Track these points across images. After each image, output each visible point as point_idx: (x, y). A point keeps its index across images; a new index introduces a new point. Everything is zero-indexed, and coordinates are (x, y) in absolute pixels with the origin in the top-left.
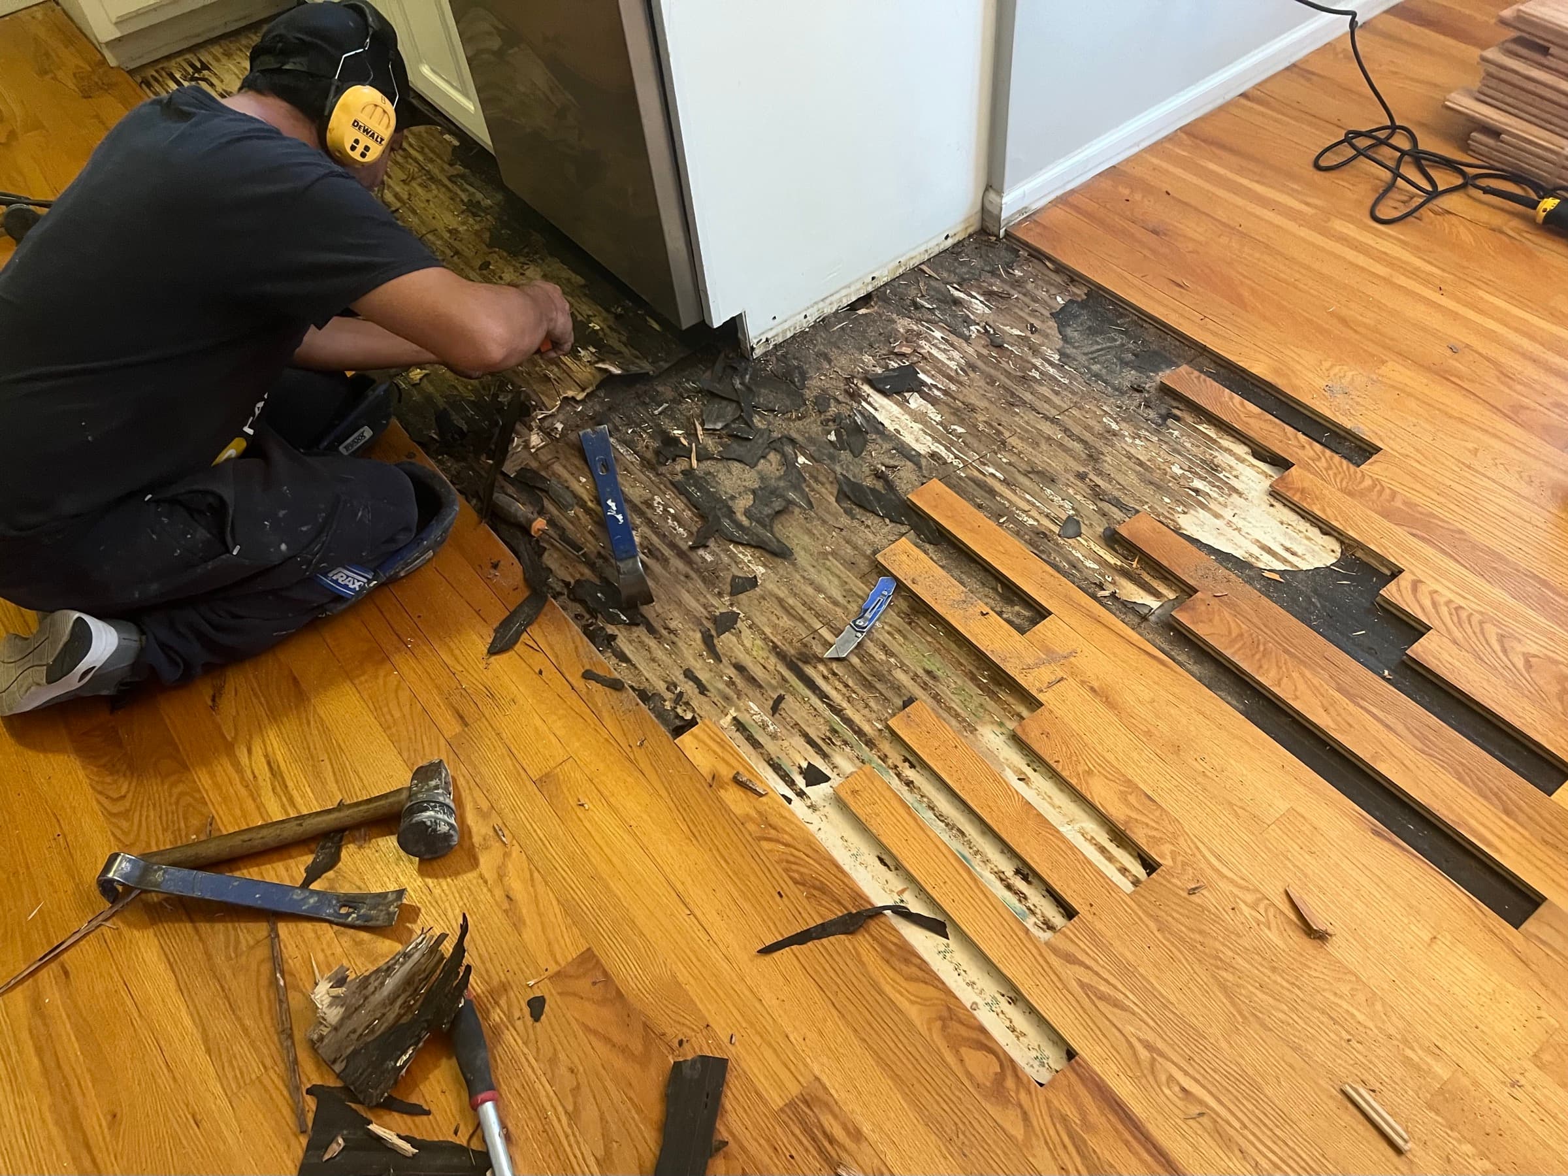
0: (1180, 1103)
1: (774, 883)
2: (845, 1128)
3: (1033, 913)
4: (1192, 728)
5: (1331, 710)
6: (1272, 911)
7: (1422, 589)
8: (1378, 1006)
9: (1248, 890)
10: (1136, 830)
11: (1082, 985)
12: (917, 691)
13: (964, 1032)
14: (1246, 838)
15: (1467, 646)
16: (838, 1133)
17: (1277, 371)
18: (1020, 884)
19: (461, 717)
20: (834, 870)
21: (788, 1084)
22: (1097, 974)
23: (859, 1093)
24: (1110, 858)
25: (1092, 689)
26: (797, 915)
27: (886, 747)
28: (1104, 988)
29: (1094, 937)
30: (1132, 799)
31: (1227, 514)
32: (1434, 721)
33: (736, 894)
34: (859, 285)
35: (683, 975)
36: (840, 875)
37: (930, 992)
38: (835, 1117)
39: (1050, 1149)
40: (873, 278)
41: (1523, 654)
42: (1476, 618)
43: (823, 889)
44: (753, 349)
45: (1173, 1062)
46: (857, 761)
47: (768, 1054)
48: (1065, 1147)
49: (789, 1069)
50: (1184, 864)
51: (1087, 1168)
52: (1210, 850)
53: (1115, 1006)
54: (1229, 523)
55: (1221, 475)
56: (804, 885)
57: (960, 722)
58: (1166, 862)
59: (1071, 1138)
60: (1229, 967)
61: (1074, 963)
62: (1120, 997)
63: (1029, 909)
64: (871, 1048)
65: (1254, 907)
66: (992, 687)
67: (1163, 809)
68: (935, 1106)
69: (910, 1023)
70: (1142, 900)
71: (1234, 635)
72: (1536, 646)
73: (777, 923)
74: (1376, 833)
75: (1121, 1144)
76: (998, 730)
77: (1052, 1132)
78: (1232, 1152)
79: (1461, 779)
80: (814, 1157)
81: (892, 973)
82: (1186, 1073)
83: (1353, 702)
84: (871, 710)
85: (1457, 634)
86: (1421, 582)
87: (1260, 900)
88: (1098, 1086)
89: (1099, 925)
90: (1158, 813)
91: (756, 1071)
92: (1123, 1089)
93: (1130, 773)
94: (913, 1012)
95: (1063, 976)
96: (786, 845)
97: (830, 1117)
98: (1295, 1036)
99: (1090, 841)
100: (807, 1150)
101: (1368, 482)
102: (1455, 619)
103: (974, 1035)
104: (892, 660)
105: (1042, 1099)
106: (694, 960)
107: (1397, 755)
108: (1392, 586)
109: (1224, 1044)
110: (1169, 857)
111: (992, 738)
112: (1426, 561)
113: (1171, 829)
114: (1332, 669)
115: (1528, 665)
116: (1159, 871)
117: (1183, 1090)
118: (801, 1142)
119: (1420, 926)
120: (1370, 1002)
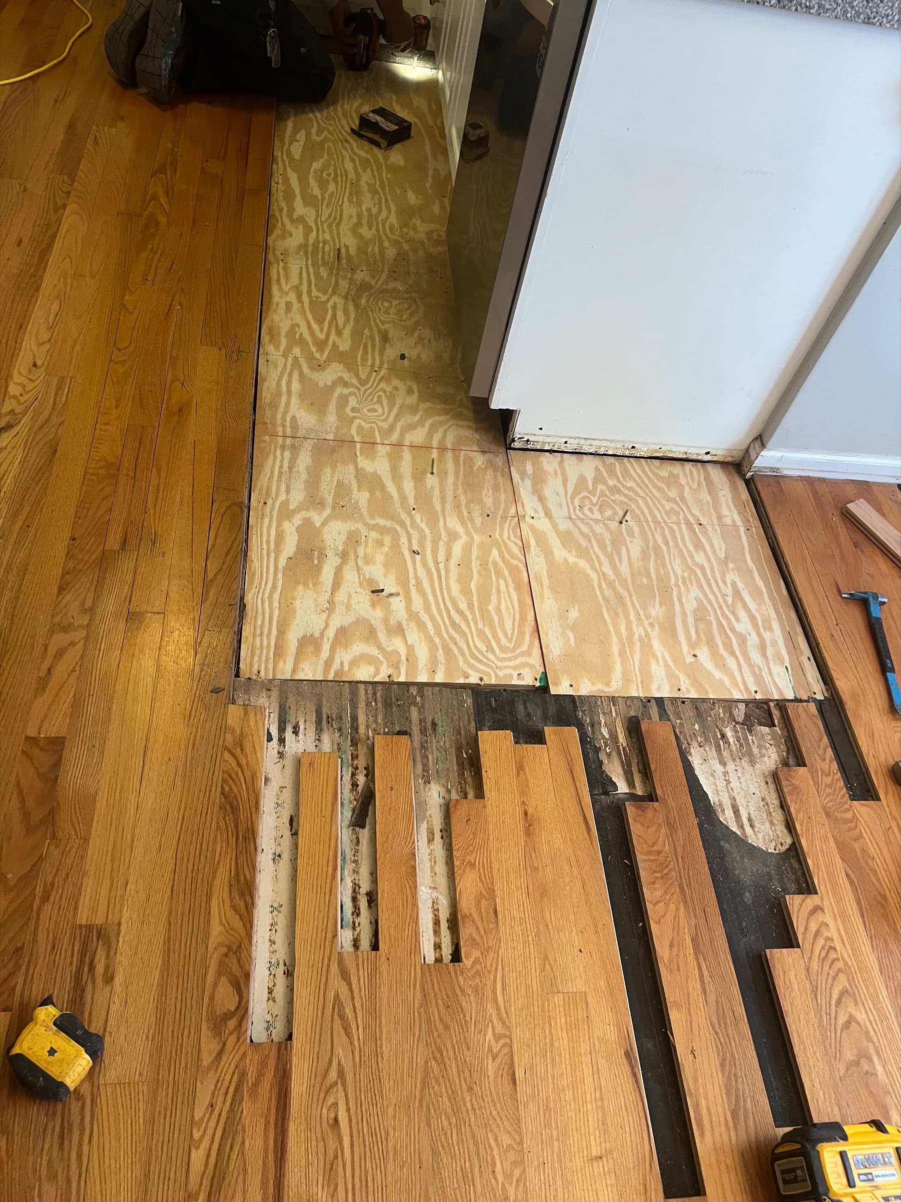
0: (325, 1125)
1: (210, 783)
2: (107, 968)
3: (354, 928)
4: (568, 888)
5: (675, 949)
6: (506, 1050)
7: (820, 917)
8: (517, 1173)
9: (504, 1023)
10: (467, 925)
11: (337, 997)
12: (415, 730)
13: (235, 968)
14: (535, 988)
15: (814, 977)
16: (100, 969)
17: (854, 696)
18: (363, 903)
19: (125, 541)
20: (253, 804)
21: (99, 914)
22: (353, 998)
23: (135, 954)
24: (436, 932)
25: (526, 813)
26: (204, 814)
27: (362, 751)
28: (348, 1011)
29: (374, 972)
30: (484, 903)
31: (731, 767)
32: (741, 1010)
33: (180, 772)
34: (619, 445)
35: (102, 798)
36: (253, 810)
37: (238, 925)
38: (108, 956)
39: (216, 1086)
40: (633, 447)
41: (851, 1016)
42: (840, 964)
43: (235, 810)
44: (513, 440)
45: (346, 1096)
46: (335, 746)
47: (106, 885)
48: (227, 1093)
49: (108, 908)
50: (477, 972)
51: (228, 1118)
52: (503, 976)
53: (345, 1029)
54: (726, 773)
55: (750, 738)
56: (225, 798)
57: (424, 770)
58: (467, 962)
59: (237, 1089)
60: (442, 1064)
61: (345, 980)
62: (354, 1027)
63: (354, 923)
64: (169, 931)
65: (497, 1037)
66: (465, 763)
67: (497, 926)
68: (173, 1000)
69: (207, 935)
70: (427, 974)
71: (656, 848)
72: (864, 1016)
73: (188, 809)
74: (628, 1055)
75: (263, 1121)
76: (443, 793)
77: (228, 1078)
78: (329, 1187)
79: (722, 1066)
80: (71, 971)
81: (226, 896)
82: (348, 1110)
83: (696, 954)
84: (376, 721)
85: (815, 966)
86: (823, 910)
87: (505, 1036)
88: (285, 1070)
89: (384, 969)
90: (492, 926)
91: (88, 890)
92: (298, 1086)
93: (498, 886)
94: (216, 929)
95: (330, 981)
96: (239, 765)
97: (104, 955)
98: (443, 1146)
99: (435, 910)
100: (71, 964)
101: (849, 815)
102: (823, 954)
103: (239, 973)
104: (418, 699)
105: (242, 1049)
106: (118, 792)
107: (692, 1013)
108: (798, 898)
109: (391, 1111)
110: (472, 960)
111: (434, 794)
112: (839, 900)
113: (490, 944)
114: (702, 921)
115: (847, 1026)
116: (456, 964)
117: (336, 1120)
118: (72, 956)
119: (598, 1140)
120: (515, 1164)
